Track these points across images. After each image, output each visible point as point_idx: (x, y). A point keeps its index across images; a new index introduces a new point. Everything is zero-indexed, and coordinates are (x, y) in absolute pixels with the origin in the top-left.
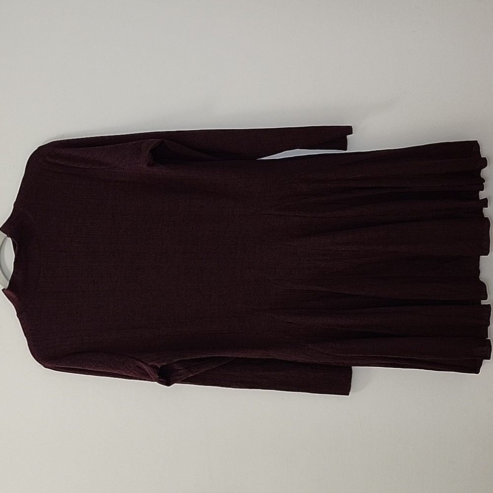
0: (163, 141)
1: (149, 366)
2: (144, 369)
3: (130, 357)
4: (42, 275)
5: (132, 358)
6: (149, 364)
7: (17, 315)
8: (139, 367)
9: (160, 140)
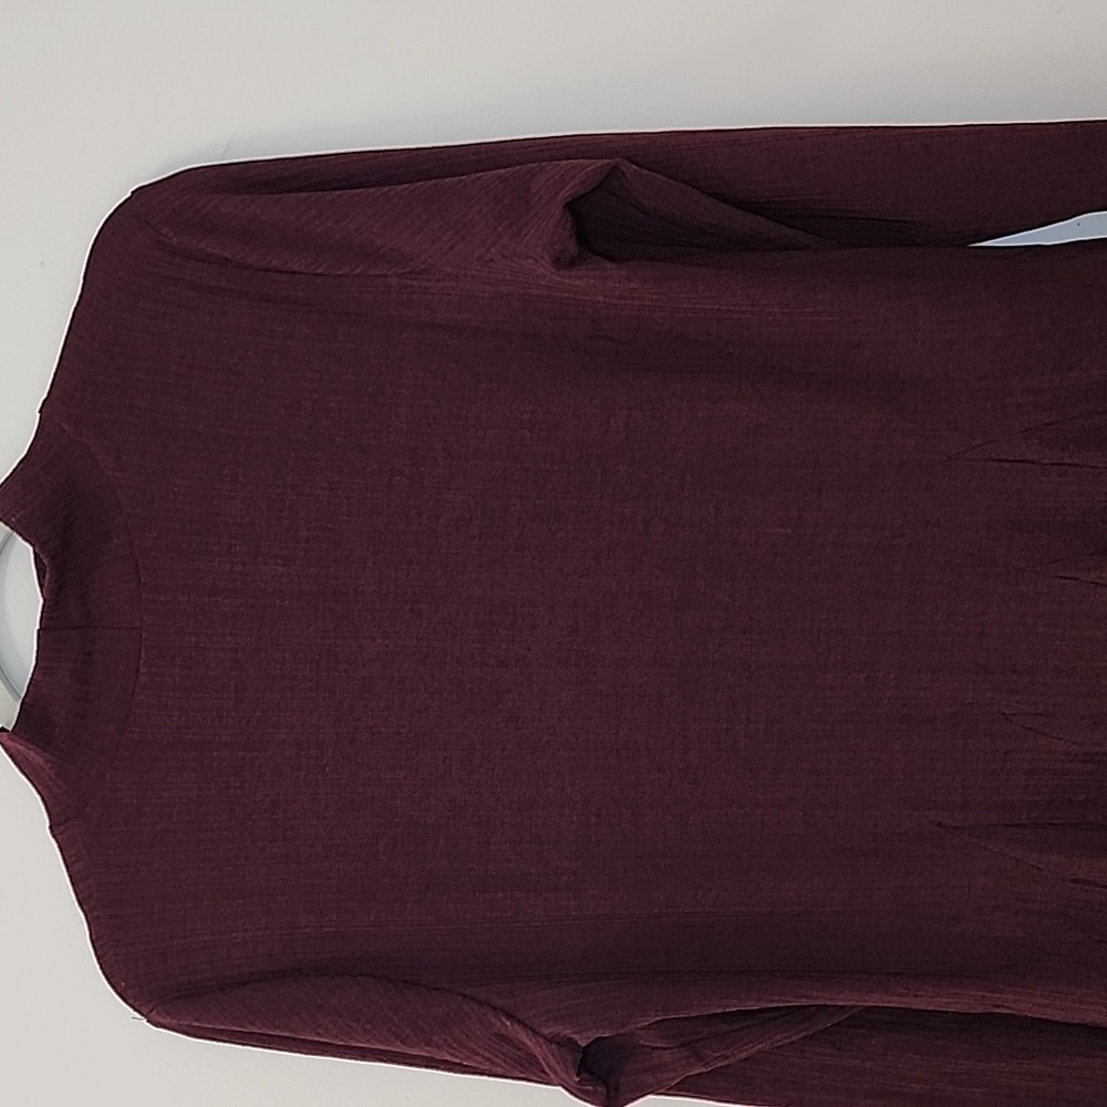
0: (616, 167)
1: (545, 1037)
2: (520, 1047)
3: (473, 999)
4: (143, 679)
5: (481, 1003)
6: (546, 1032)
7: (51, 827)
8: (503, 1038)
9: (600, 162)
